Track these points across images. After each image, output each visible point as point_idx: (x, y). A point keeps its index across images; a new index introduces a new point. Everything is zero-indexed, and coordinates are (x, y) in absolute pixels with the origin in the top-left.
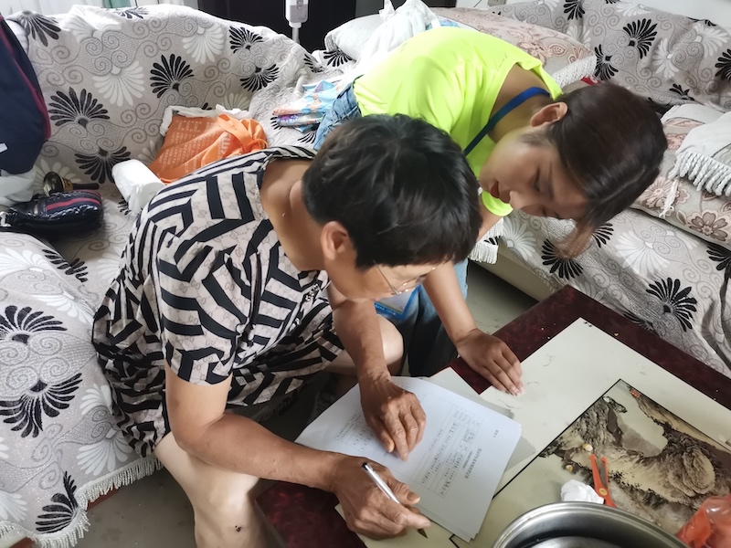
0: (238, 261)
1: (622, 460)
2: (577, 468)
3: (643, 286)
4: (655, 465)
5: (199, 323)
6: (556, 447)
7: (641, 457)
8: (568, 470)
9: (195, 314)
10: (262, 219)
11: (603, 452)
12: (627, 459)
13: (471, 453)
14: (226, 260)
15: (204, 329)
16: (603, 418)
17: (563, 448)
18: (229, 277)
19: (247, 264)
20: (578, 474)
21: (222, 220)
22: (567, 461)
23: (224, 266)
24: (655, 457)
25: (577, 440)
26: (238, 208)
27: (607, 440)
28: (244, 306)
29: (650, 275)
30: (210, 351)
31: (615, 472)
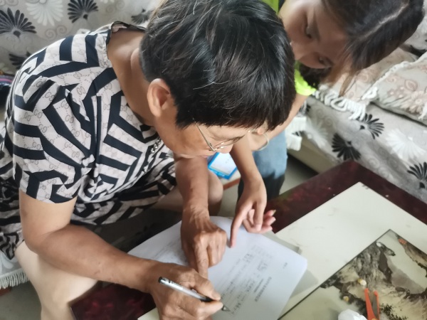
0: (78, 97)
1: (392, 295)
2: (352, 299)
3: (405, 167)
4: (420, 301)
5: (42, 149)
6: (335, 280)
7: (408, 294)
8: (345, 300)
9: (38, 140)
10: (106, 67)
11: (375, 287)
12: (396, 295)
13: (262, 281)
14: (67, 95)
15: (46, 155)
16: (376, 259)
17: (342, 282)
18: (69, 110)
19: (87, 102)
20: (353, 305)
21: (69, 62)
22: (344, 293)
23: (65, 99)
24: (419, 295)
25: (353, 276)
26: (85, 54)
27: (379, 277)
28: (85, 139)
29: (411, 160)
30: (53, 174)
31: (385, 305)
